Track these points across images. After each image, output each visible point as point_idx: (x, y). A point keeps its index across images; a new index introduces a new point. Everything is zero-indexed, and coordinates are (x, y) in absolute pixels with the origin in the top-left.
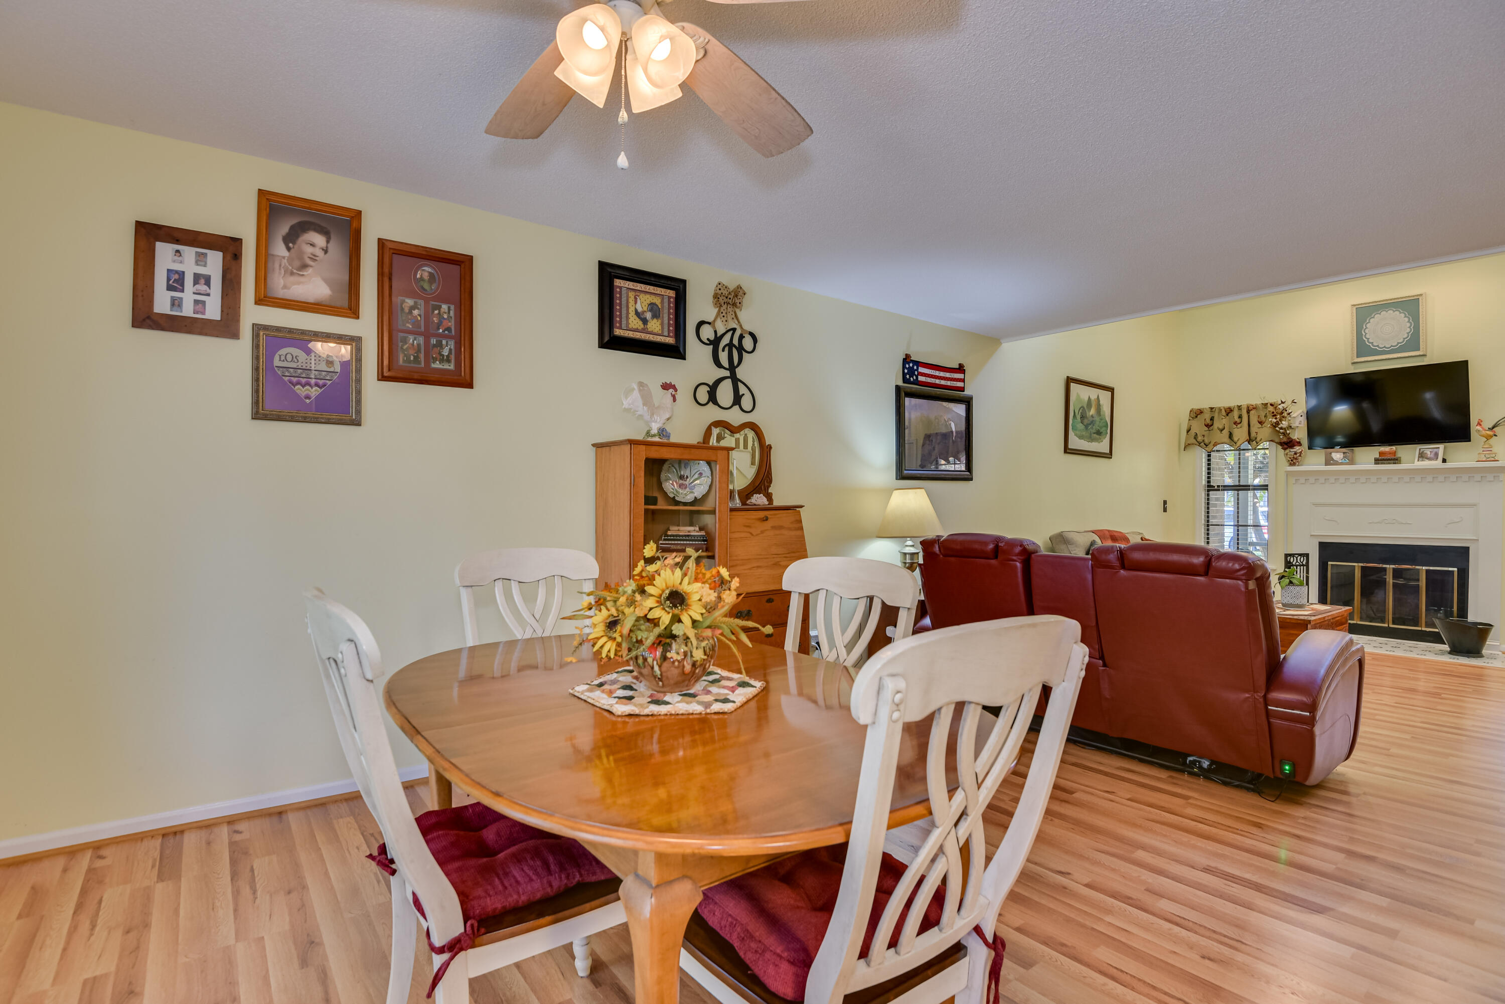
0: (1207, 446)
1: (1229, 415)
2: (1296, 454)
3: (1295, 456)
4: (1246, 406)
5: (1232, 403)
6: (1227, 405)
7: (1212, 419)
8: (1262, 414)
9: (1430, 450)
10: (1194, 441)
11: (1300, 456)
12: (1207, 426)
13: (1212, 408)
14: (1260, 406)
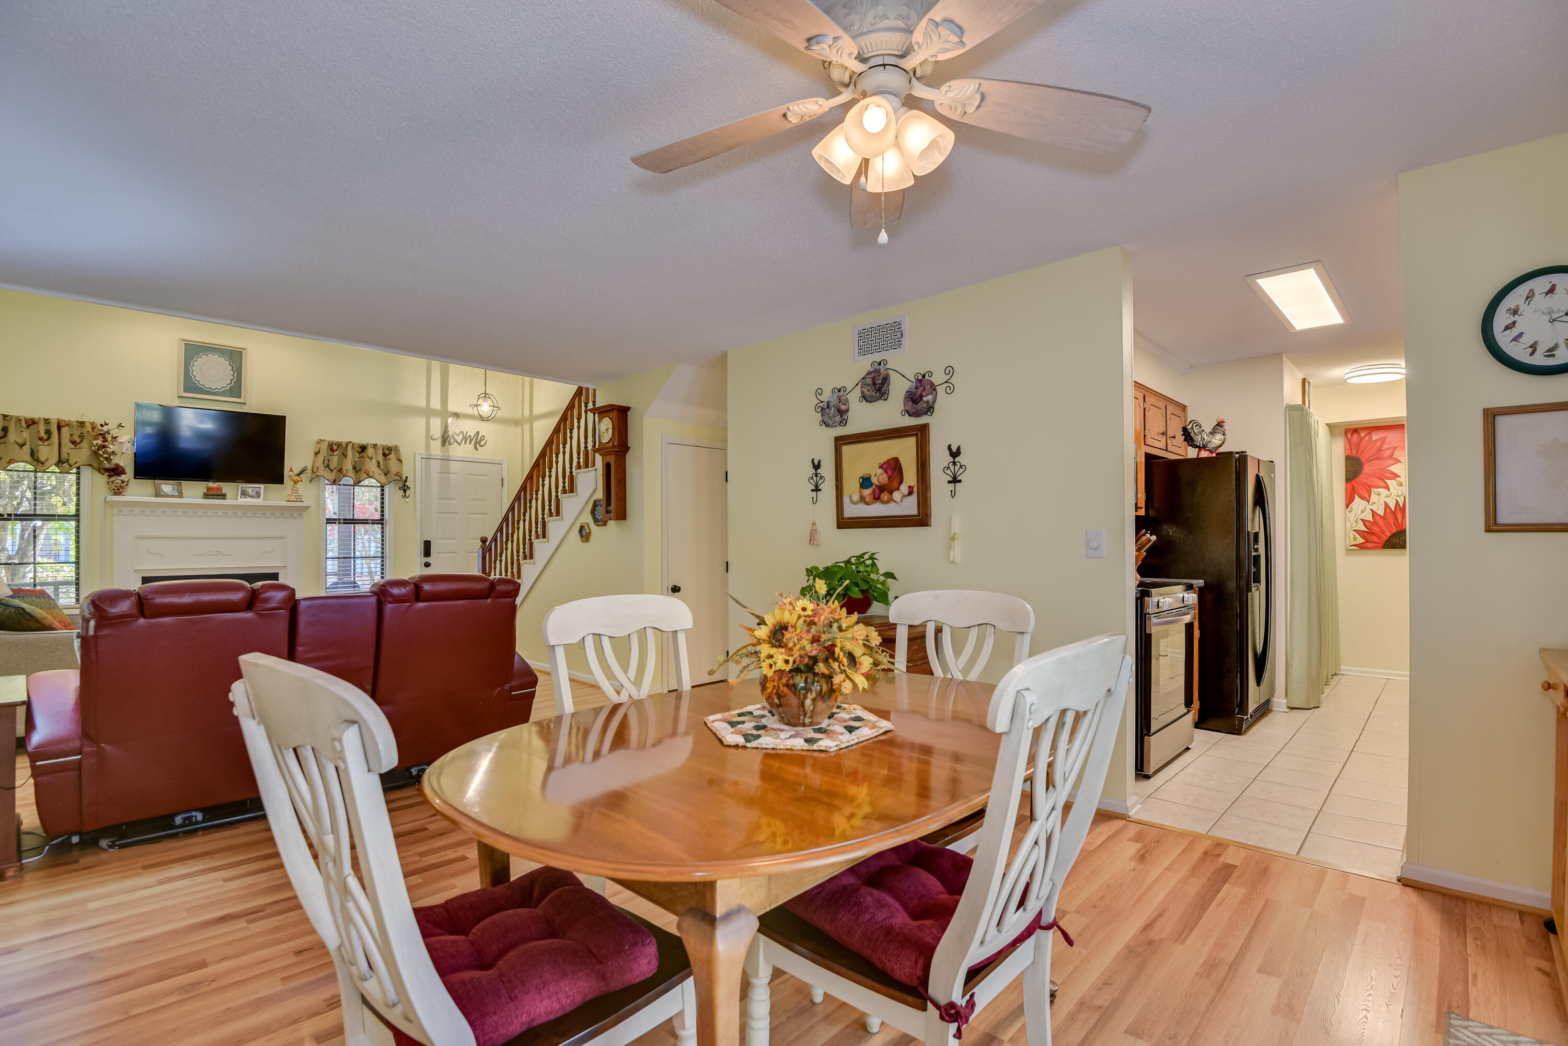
1: (30, 427)
2: (123, 482)
3: (122, 485)
4: (56, 421)
5: (35, 415)
6: (29, 415)
7: (5, 429)
8: (77, 433)
9: (252, 489)
11: (127, 485)
13: (5, 416)
14: (74, 423)
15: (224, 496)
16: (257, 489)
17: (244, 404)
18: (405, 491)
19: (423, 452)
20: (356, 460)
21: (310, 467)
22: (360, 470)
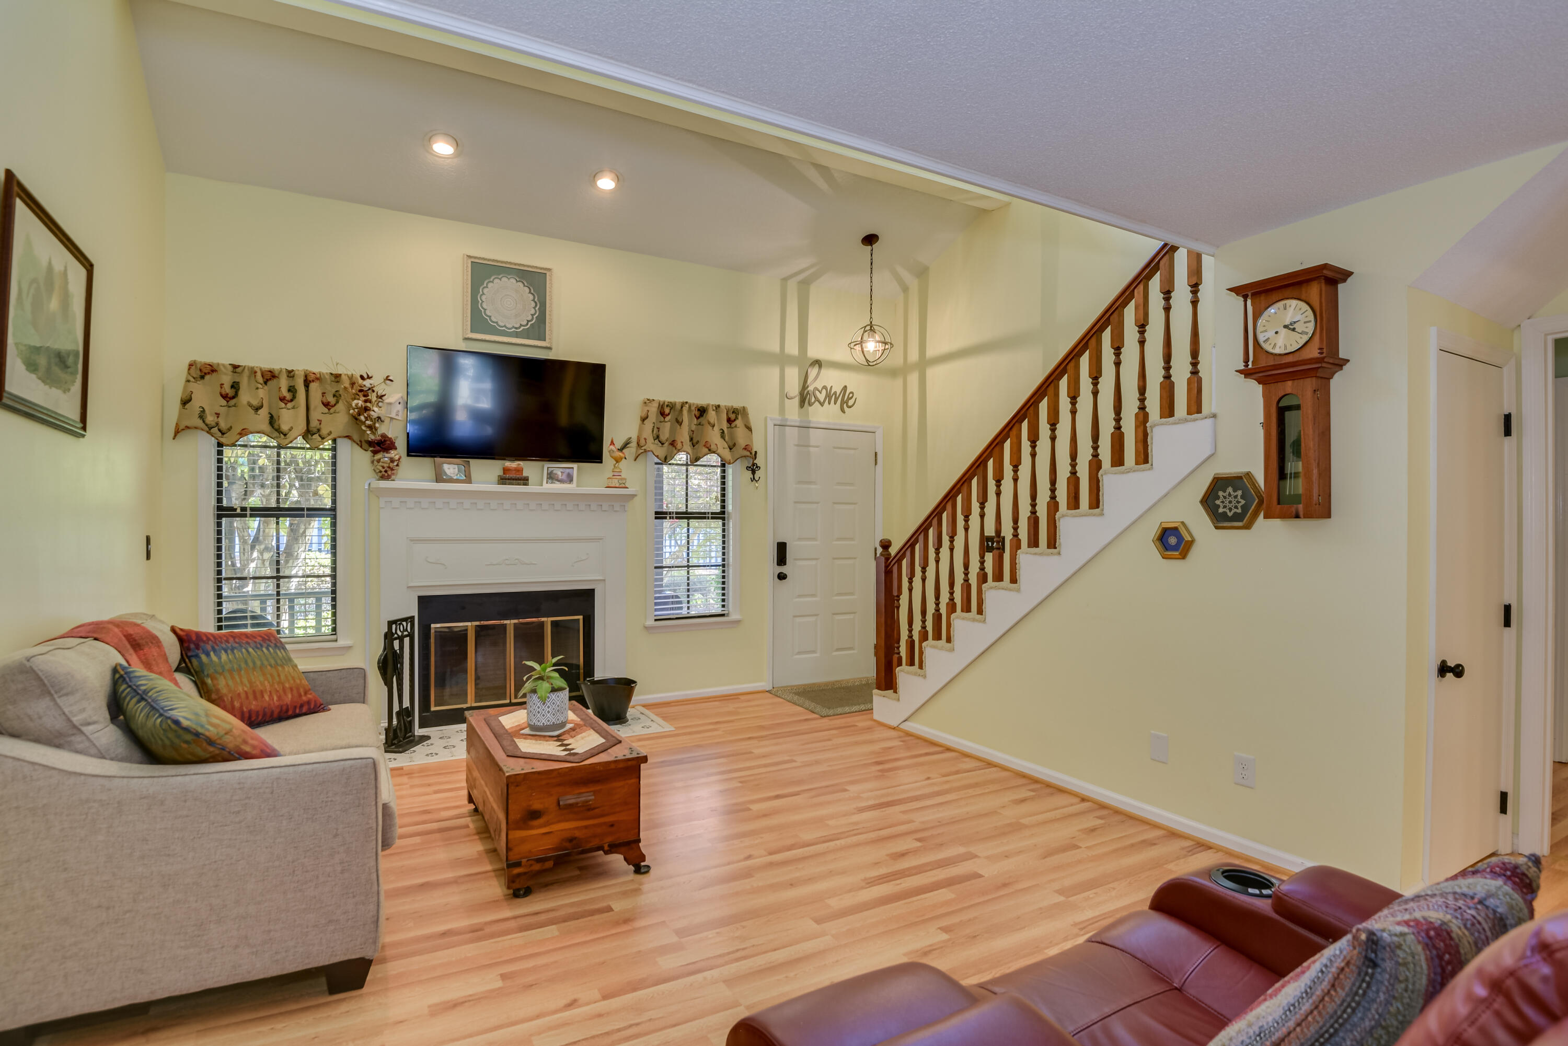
0: (223, 434)
1: (269, 383)
2: (392, 461)
3: (391, 465)
4: (303, 373)
5: (275, 366)
6: (267, 366)
7: (235, 386)
8: (331, 389)
9: (561, 470)
10: (199, 423)
11: (397, 465)
12: (225, 397)
13: (235, 367)
14: (327, 377)
15: (525, 481)
16: (568, 471)
17: (550, 348)
18: (754, 472)
19: (775, 416)
20: (694, 427)
21: (634, 440)
22: (698, 442)
